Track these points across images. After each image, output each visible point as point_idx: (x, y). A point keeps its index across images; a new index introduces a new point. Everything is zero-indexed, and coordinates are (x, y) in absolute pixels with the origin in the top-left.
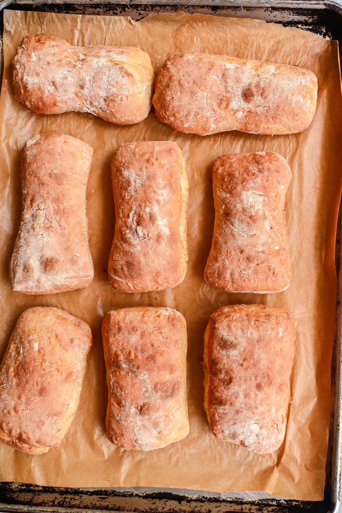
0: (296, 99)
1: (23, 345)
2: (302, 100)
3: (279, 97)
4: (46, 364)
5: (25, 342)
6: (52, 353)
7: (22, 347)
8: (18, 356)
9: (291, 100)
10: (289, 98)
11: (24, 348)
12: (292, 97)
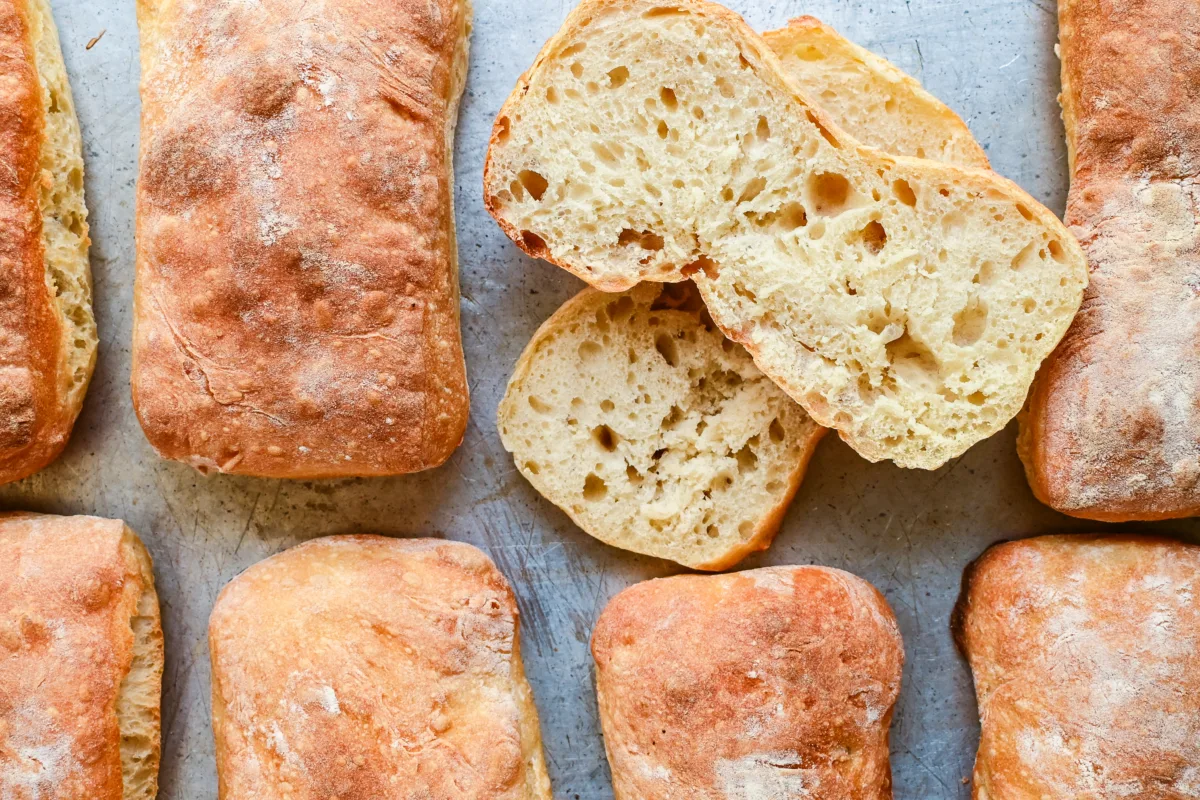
0: (1160, 639)
1: (278, 718)
2: (1159, 617)
3: (1167, 710)
4: (395, 745)
5: (282, 702)
6: (398, 699)
7: (275, 726)
8: (278, 765)
9: (1170, 661)
10: (1165, 671)
11: (285, 727)
12: (1158, 659)
